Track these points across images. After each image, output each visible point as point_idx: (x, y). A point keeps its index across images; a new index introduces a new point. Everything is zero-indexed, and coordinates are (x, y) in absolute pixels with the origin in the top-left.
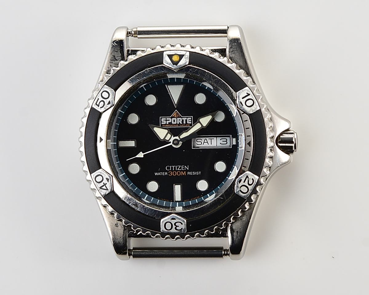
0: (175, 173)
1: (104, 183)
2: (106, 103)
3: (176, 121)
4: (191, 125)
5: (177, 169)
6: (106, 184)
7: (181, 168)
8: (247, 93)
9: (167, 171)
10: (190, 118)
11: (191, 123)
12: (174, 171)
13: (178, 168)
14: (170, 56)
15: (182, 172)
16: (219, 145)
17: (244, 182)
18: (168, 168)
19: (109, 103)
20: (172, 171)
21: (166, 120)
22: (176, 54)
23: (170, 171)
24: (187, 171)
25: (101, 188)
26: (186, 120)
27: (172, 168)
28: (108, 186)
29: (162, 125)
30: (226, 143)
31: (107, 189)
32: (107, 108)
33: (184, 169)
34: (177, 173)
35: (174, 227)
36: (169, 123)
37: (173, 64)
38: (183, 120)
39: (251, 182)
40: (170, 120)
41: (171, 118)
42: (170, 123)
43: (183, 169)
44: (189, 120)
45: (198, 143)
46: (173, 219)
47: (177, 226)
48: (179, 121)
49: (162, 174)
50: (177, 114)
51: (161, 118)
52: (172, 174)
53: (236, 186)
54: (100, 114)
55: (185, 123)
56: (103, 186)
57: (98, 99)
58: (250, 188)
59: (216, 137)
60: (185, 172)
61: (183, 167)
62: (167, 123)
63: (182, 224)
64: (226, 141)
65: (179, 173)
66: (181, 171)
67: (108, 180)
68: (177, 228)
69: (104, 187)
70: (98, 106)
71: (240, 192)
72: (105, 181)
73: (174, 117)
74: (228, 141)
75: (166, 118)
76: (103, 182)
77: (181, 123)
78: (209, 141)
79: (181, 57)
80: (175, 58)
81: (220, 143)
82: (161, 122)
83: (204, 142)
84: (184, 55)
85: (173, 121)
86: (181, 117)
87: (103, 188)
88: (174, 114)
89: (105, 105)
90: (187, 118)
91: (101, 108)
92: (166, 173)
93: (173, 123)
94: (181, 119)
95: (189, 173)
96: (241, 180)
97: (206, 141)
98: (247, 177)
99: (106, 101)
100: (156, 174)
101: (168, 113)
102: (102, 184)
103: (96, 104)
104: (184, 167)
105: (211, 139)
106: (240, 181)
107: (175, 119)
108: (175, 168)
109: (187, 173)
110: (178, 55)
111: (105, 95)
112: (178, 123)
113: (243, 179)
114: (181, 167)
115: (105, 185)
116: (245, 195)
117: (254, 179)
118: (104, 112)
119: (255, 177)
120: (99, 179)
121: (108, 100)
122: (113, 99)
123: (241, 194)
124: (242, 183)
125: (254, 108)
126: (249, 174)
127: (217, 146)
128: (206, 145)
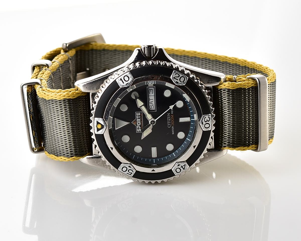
1: (181, 167)
2: (130, 168)
3: (139, 123)
4: (141, 113)
5: (170, 120)
6: (181, 166)
7: (169, 118)
8: (120, 80)
10: (137, 113)
11: (140, 113)
12: (171, 122)
13: (169, 120)
14: (98, 130)
15: (172, 117)
16: (153, 94)
17: (178, 80)
18: (169, 126)
19: (130, 167)
20: (171, 124)
21: (138, 129)
22: (97, 126)
23: (171, 125)
24: (171, 114)
25: (184, 169)
26: (138, 116)
27: (169, 124)
28: (182, 164)
30: (152, 90)
31: (185, 165)
32: (133, 168)
33: (169, 116)
34: (173, 121)
35: (207, 122)
36: (140, 127)
37: (103, 128)
38: (138, 118)
39: (177, 75)
40: (138, 126)
41: (137, 125)
42: (140, 126)
43: (169, 117)
44: (138, 114)
45: (153, 108)
46: (202, 124)
47: (207, 121)
48: (138, 121)
49: (173, 130)
50: (134, 122)
51: (137, 132)
52: (173, 124)
53: (180, 85)
54: (137, 172)
55: (140, 117)
56: (183, 168)
57: (127, 173)
58: (181, 75)
59: (148, 96)
60: (171, 115)
61: (168, 117)
62: (140, 128)
63: (205, 117)
64: (151, 90)
65: (173, 119)
67: (179, 165)
68: (208, 120)
70: (132, 173)
71: (184, 82)
72: (180, 167)
73: (136, 124)
74: (151, 89)
75: (137, 129)
77: (140, 119)
79: (98, 123)
80: (99, 126)
81: (152, 93)
82: (140, 132)
83: (152, 104)
84: (97, 121)
85: (139, 124)
86: (136, 120)
88: (134, 124)
89: (131, 169)
90: (136, 115)
91: (133, 172)
92: (173, 127)
93: (140, 124)
94: (137, 119)
95: (172, 113)
98: (174, 78)
99: (129, 168)
100: (173, 133)
101: (134, 127)
102: (181, 169)
103: (130, 174)
105: (150, 100)
106: (177, 82)
107: (137, 123)
108: (169, 122)
109: (172, 114)
110: (97, 125)
111: (124, 169)
112: (140, 121)
113: (176, 80)
115: (182, 167)
116: (185, 78)
117: (175, 73)
118: (135, 170)
119: (174, 73)
120: (178, 170)
121: (128, 167)
122: (127, 165)
123: (186, 81)
124: (178, 81)
125: (130, 76)
126: (172, 77)
127: (154, 96)
128: (153, 103)
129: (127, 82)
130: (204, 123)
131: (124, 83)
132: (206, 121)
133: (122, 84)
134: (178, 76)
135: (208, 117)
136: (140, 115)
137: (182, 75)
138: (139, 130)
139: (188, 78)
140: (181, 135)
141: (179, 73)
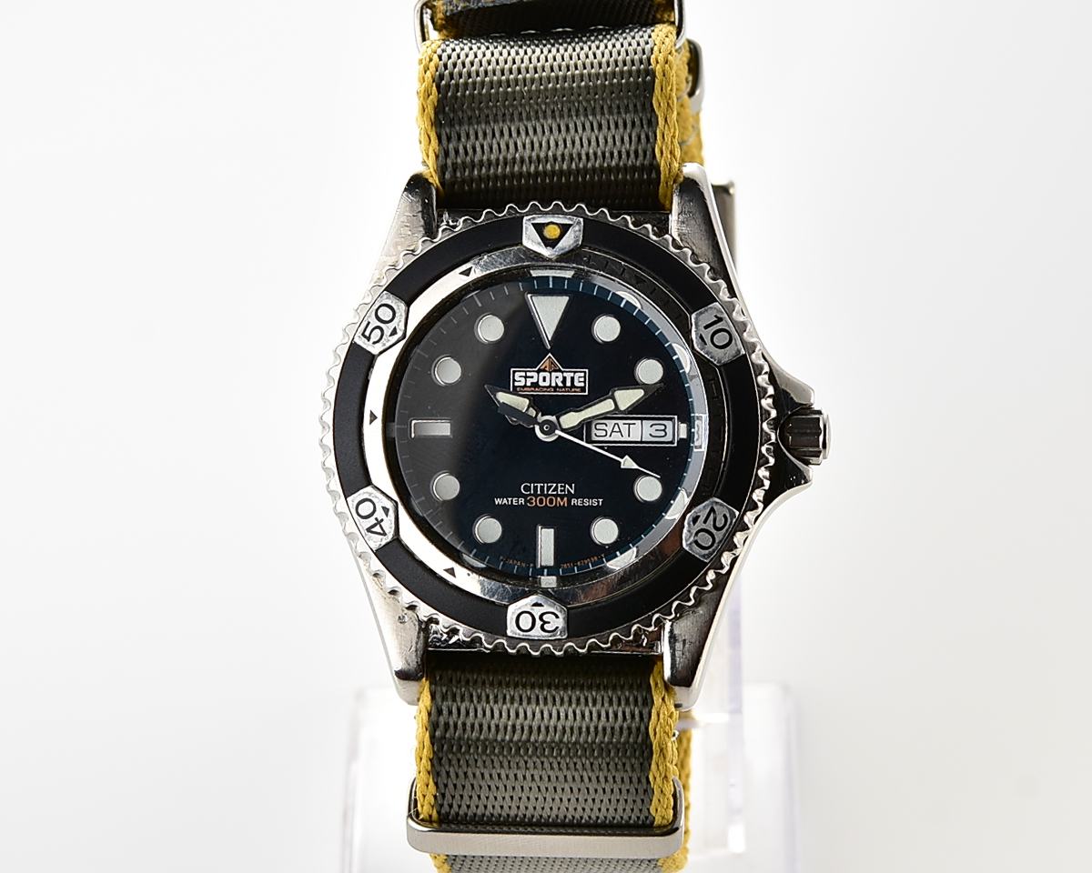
0: (541, 501)
1: (376, 519)
3: (548, 379)
4: (582, 389)
5: (548, 491)
6: (382, 520)
7: (556, 489)
9: (525, 496)
10: (582, 374)
11: (582, 384)
12: (539, 495)
13: (549, 488)
14: (539, 228)
15: (559, 499)
16: (647, 438)
17: (705, 522)
18: (527, 488)
19: (394, 332)
20: (535, 495)
21: (526, 377)
22: (552, 223)
23: (530, 495)
24: (570, 496)
25: (369, 530)
26: (572, 379)
27: (536, 488)
28: (387, 524)
29: (514, 387)
30: (663, 433)
31: (384, 534)
32: (388, 345)
33: (564, 491)
34: (546, 502)
35: (539, 623)
36: (532, 383)
37: (546, 246)
38: (565, 378)
39: (720, 524)
40: (534, 377)
41: (538, 372)
42: (535, 385)
43: (561, 491)
44: (579, 378)
46: (536, 605)
47: (545, 623)
48: (556, 379)
49: (512, 501)
50: (552, 363)
51: (514, 372)
52: (535, 502)
53: (685, 531)
54: (371, 359)
55: (568, 384)
56: (374, 526)
57: (369, 323)
58: (719, 535)
59: (642, 419)
60: (565, 499)
61: (561, 486)
62: (529, 384)
63: (557, 617)
64: (664, 430)
65: (551, 502)
66: (556, 496)
67: (386, 510)
68: (546, 627)
69: (377, 529)
70: (369, 339)
71: (694, 544)
72: (380, 514)
73: (544, 371)
74: (669, 430)
75: (526, 372)
76: (375, 516)
77: (560, 384)
78: (624, 429)
79: (565, 228)
80: (552, 232)
81: (650, 435)
82: (514, 380)
83: (612, 431)
84: (570, 225)
85: (541, 379)
86: (559, 371)
87: (373, 530)
88: (545, 363)
89: (384, 337)
90: (575, 372)
91: (374, 343)
92: (522, 501)
93: (541, 383)
94: (559, 374)
95: (574, 501)
96: (698, 517)
97: (616, 429)
98: (712, 510)
99: (388, 329)
100: (498, 501)
101: (531, 361)
102: (372, 521)
103: (363, 334)
104: (565, 487)
105: (629, 424)
106: (695, 520)
107: (547, 375)
108: (542, 488)
109: (569, 502)
110: (557, 224)
111: (385, 314)
112: (553, 384)
113: (703, 516)
114: (557, 487)
115: (379, 522)
116: (707, 552)
117: (728, 515)
118: (381, 353)
119: (730, 510)
120: (366, 509)
121: (391, 326)
122: (402, 324)
123: (697, 552)
124: (700, 524)
125: (730, 351)
126: (717, 503)
127: (642, 442)
128: (616, 437)
129: (708, 340)
130: (537, 612)
131: (706, 327)
132: (545, 618)
133: (703, 324)
134: (718, 525)
135: (557, 628)
136: (576, 384)
137: (720, 542)
138: (519, 377)
139: (708, 561)
140: (489, 529)
141: (727, 530)
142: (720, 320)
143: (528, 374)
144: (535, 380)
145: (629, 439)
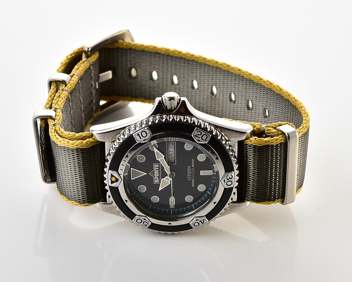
1: (199, 222)
2: (145, 221)
3: (156, 174)
4: (159, 165)
7: (189, 171)
8: (137, 136)
9: (191, 179)
10: (155, 165)
11: (158, 165)
13: (189, 173)
14: (112, 182)
16: (173, 147)
17: (199, 138)
18: (189, 178)
19: (145, 219)
20: (191, 176)
21: (156, 180)
22: (111, 179)
24: (191, 167)
25: (203, 223)
26: (156, 168)
27: (189, 176)
28: (201, 219)
29: (159, 183)
31: (204, 220)
32: (148, 220)
33: (190, 169)
34: (193, 173)
35: (230, 180)
36: (158, 178)
37: (118, 181)
38: (156, 170)
39: (199, 133)
41: (154, 177)
42: (158, 177)
44: (156, 166)
45: (172, 159)
46: (224, 181)
47: (230, 178)
48: (156, 172)
49: (193, 182)
50: (152, 173)
51: (155, 183)
52: (193, 176)
53: (202, 143)
55: (158, 169)
56: (202, 222)
57: (142, 225)
58: (203, 133)
59: (168, 148)
62: (158, 179)
63: (228, 175)
66: (191, 171)
67: (197, 220)
70: (146, 225)
71: (206, 140)
72: (198, 221)
73: (154, 175)
77: (158, 171)
78: (171, 153)
79: (112, 176)
80: (114, 179)
81: (172, 145)
82: (157, 183)
84: (111, 174)
85: (156, 176)
86: (154, 171)
88: (152, 175)
90: (154, 167)
91: (148, 224)
92: (193, 180)
93: (158, 176)
95: (193, 166)
97: (171, 155)
98: (196, 136)
99: (144, 221)
100: (193, 186)
101: (151, 179)
102: (200, 223)
103: (145, 226)
104: (188, 169)
105: (169, 151)
106: (199, 141)
110: (111, 177)
111: (139, 221)
112: (158, 172)
114: (188, 171)
115: (200, 221)
116: (208, 136)
117: (197, 131)
118: (151, 222)
119: (195, 131)
120: (196, 224)
121: (143, 220)
122: (142, 217)
123: (208, 139)
124: (200, 139)
125: (148, 131)
126: (193, 135)
127: (175, 148)
128: (173, 155)
129: (145, 138)
130: (226, 181)
131: (141, 139)
132: (228, 179)
133: (140, 140)
135: (231, 175)
136: (158, 166)
137: (205, 132)
138: (156, 181)
139: (211, 135)
140: (201, 188)
141: (202, 131)
142: (138, 134)
143: (155, 179)
144: (157, 177)
145: (174, 152)
